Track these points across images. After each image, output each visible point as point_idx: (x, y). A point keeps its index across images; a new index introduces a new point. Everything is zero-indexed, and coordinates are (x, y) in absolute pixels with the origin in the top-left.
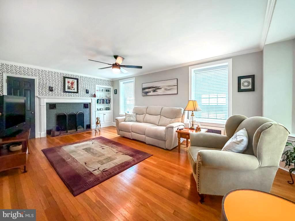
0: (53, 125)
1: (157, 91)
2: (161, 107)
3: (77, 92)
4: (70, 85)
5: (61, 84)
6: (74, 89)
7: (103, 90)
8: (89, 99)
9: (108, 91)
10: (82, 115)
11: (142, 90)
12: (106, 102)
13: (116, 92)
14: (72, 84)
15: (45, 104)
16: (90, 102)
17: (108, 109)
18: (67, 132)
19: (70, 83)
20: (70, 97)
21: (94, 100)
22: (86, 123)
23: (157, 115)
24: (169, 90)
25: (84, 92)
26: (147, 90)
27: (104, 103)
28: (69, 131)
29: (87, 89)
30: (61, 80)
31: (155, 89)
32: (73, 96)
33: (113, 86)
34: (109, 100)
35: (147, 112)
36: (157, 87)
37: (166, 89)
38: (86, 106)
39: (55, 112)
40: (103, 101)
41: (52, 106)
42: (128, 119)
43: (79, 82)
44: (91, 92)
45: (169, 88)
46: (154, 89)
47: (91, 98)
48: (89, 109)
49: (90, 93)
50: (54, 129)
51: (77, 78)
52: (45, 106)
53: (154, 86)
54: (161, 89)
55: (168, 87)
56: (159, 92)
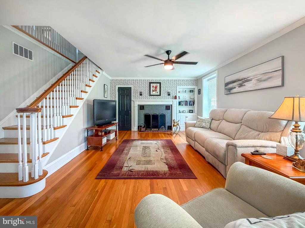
0: (142, 123)
1: (244, 85)
2: (244, 110)
3: (160, 95)
4: (154, 89)
5: (147, 89)
6: (157, 93)
7: (186, 91)
8: (170, 101)
9: (192, 91)
10: (163, 116)
11: (225, 86)
12: (190, 104)
13: (199, 92)
14: (156, 87)
15: (137, 106)
16: (172, 104)
17: (192, 111)
18: (151, 130)
19: (154, 88)
20: (154, 100)
21: (176, 102)
22: (168, 124)
23: (237, 122)
24: (264, 80)
25: (166, 95)
26: (231, 86)
27: (187, 105)
28: (152, 129)
29: (168, 91)
30: (148, 85)
31: (242, 82)
32: (156, 98)
33: (197, 85)
34: (193, 102)
35: (224, 117)
36: (244, 79)
37: (260, 81)
38: (168, 107)
39: (143, 112)
40: (186, 103)
41: (142, 107)
42: (199, 124)
43: (162, 85)
44: (173, 94)
45: (264, 77)
46: (240, 82)
47: (172, 100)
48: (170, 110)
49: (171, 95)
50: (143, 126)
51: (160, 82)
52: (137, 107)
53: (241, 78)
54: (251, 80)
55: (263, 75)
56: (248, 86)
